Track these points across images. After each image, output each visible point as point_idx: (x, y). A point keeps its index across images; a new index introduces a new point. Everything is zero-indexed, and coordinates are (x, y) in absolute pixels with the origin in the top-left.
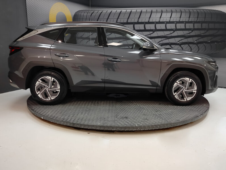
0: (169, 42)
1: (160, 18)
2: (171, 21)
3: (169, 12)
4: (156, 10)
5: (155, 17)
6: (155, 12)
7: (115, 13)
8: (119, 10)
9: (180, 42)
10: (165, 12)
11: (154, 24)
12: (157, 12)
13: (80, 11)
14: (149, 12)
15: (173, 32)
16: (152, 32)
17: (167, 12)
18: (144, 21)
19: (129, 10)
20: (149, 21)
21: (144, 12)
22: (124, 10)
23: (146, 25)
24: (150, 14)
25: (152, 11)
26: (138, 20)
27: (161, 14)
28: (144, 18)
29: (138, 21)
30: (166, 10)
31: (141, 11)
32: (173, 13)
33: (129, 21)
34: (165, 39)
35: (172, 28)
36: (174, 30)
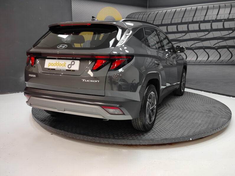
1: (217, 15)
2: (230, 18)
3: (228, 7)
4: (213, 5)
5: (212, 15)
6: (211, 8)
7: (170, 13)
8: (173, 9)
10: (223, 8)
11: (210, 22)
12: (214, 8)
13: (134, 13)
14: (204, 9)
15: (232, 31)
16: (207, 33)
17: (225, 7)
18: (199, 20)
19: (183, 8)
20: (204, 20)
21: (200, 9)
22: (178, 9)
23: (201, 24)
24: (206, 11)
25: (208, 7)
26: (193, 19)
27: (218, 10)
28: (199, 17)
29: (192, 21)
30: (224, 4)
31: (197, 8)
32: (232, 8)
33: (183, 21)
34: (222, 40)
35: (231, 27)
36: (233, 29)
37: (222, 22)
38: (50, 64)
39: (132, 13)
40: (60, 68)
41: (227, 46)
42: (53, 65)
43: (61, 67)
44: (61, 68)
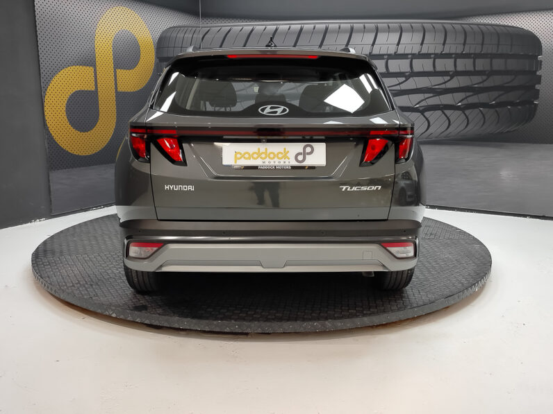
1: (373, 45)
2: (399, 52)
3: (394, 31)
4: (362, 25)
5: (361, 44)
6: (359, 31)
7: (262, 34)
8: (271, 26)
9: (422, 104)
10: (384, 31)
12: (364, 30)
13: (175, 27)
14: (345, 31)
15: (404, 79)
17: (389, 30)
19: (296, 26)
21: (333, 31)
22: (282, 26)
24: (348, 35)
25: (352, 29)
27: (374, 35)
30: (386, 25)
31: (327, 29)
32: (403, 34)
35: (402, 71)
36: (407, 74)
38: (239, 156)
39: (170, 28)
40: (272, 164)
42: (251, 156)
43: (276, 160)
44: (277, 164)
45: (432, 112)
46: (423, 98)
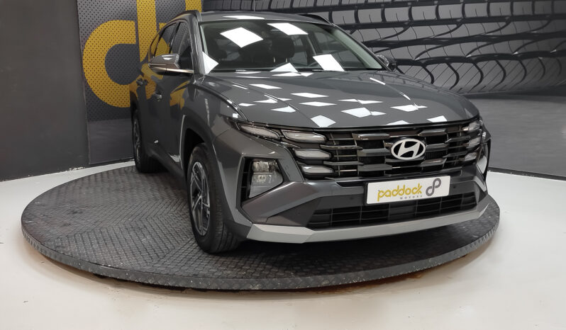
0: (444, 55)
9: (474, 54)
15: (455, 26)
16: (402, 29)
23: (387, 10)
34: (434, 46)
36: (459, 20)
37: (434, 5)
41: (448, 57)
45: (485, 62)
46: (476, 47)
